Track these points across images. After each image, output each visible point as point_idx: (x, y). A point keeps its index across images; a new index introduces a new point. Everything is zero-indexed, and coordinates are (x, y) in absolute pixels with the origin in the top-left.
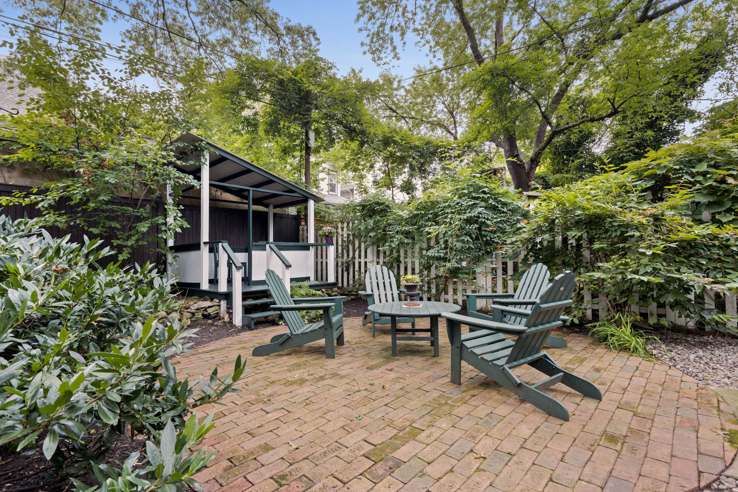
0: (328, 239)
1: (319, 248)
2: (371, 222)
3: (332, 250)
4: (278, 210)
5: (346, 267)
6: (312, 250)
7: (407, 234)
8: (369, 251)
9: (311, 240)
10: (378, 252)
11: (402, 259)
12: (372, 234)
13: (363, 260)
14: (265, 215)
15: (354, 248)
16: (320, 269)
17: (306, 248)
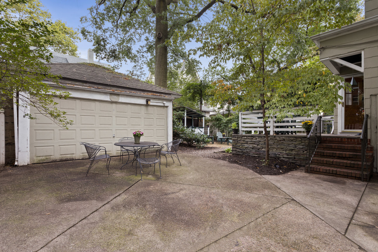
0: (208, 126)
1: (205, 128)
2: (217, 122)
3: (209, 128)
4: (194, 118)
5: (211, 132)
6: (204, 128)
7: (225, 126)
8: (217, 129)
9: (204, 126)
10: (219, 129)
11: (224, 131)
12: (218, 125)
13: (215, 131)
14: (191, 119)
15: (213, 128)
16: (206, 133)
17: (203, 128)
